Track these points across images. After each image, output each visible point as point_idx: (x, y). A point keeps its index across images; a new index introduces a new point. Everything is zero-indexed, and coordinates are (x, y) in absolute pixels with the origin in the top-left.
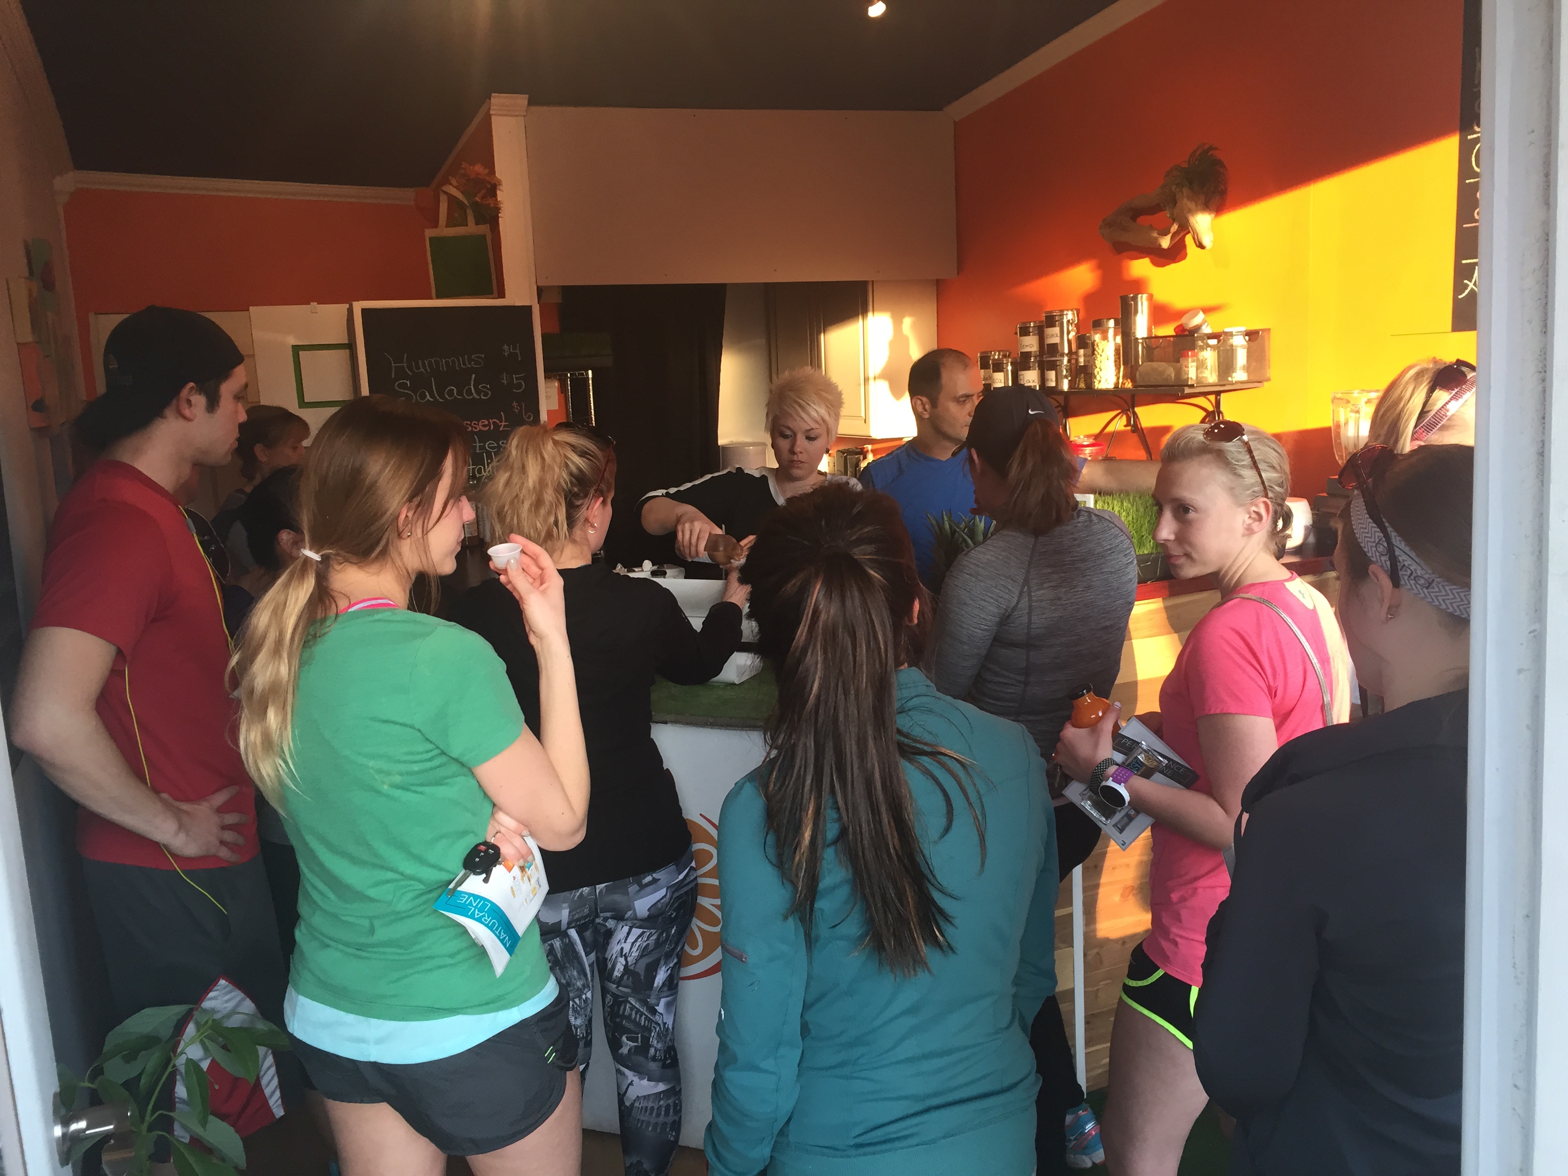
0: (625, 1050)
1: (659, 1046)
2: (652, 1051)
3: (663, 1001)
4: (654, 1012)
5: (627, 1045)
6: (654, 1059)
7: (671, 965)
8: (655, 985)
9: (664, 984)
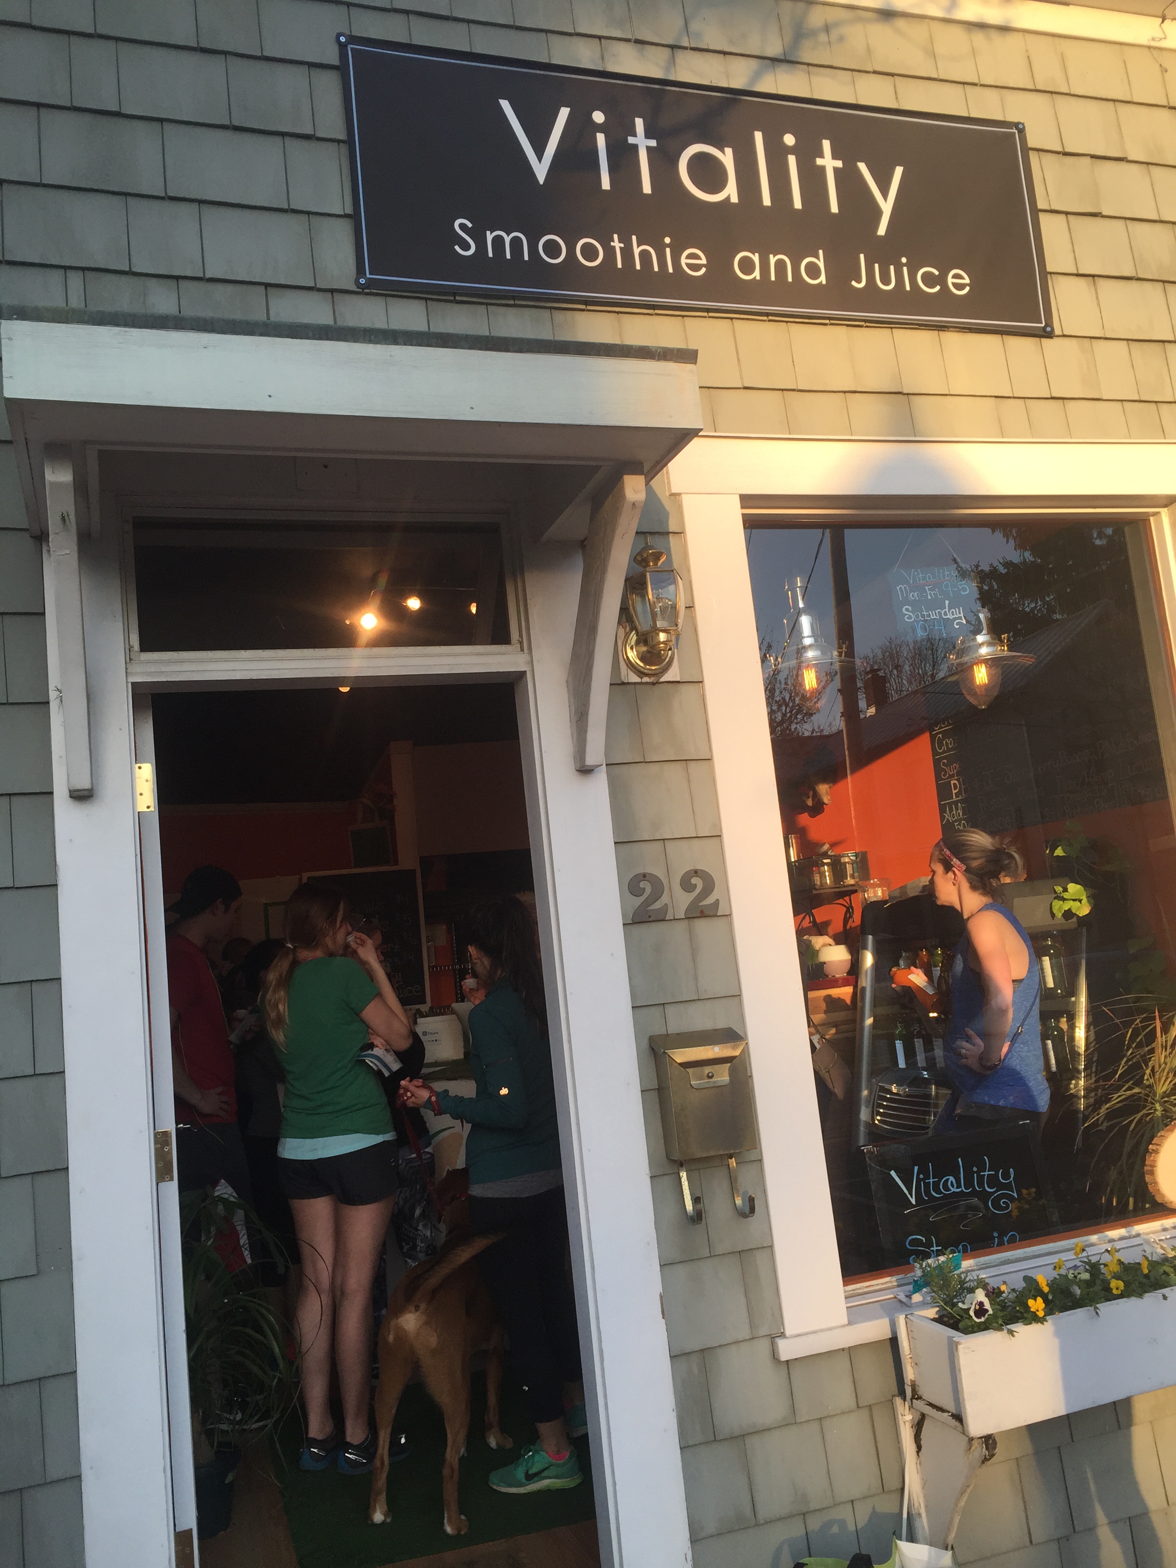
0: (405, 1250)
1: (422, 1245)
2: (419, 1248)
3: (421, 1224)
4: (417, 1230)
5: (406, 1248)
6: (420, 1252)
7: (423, 1205)
8: (415, 1215)
9: (421, 1214)
